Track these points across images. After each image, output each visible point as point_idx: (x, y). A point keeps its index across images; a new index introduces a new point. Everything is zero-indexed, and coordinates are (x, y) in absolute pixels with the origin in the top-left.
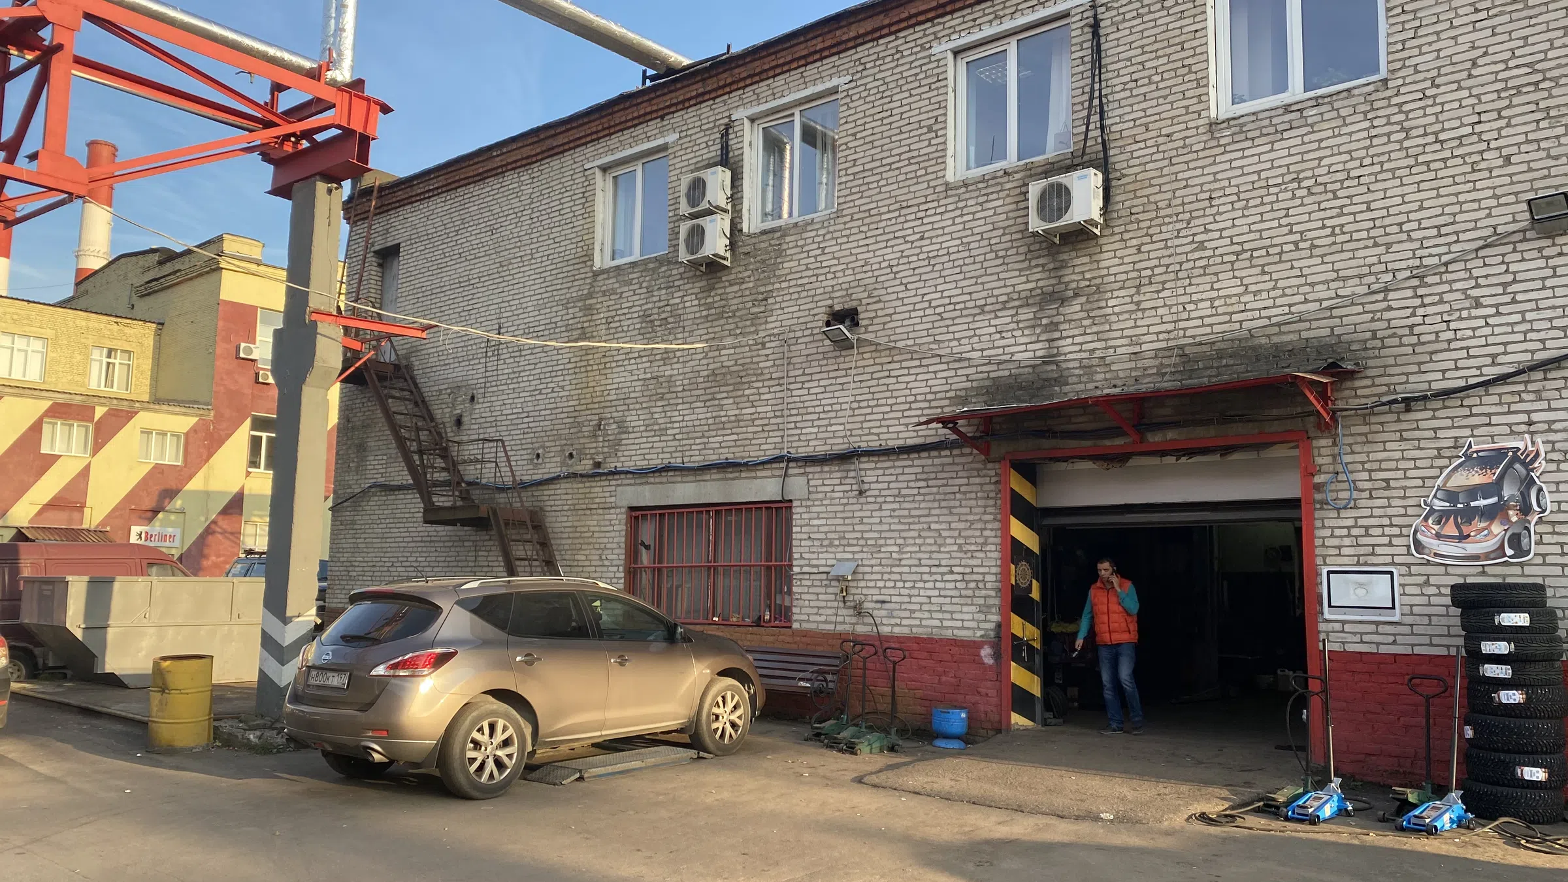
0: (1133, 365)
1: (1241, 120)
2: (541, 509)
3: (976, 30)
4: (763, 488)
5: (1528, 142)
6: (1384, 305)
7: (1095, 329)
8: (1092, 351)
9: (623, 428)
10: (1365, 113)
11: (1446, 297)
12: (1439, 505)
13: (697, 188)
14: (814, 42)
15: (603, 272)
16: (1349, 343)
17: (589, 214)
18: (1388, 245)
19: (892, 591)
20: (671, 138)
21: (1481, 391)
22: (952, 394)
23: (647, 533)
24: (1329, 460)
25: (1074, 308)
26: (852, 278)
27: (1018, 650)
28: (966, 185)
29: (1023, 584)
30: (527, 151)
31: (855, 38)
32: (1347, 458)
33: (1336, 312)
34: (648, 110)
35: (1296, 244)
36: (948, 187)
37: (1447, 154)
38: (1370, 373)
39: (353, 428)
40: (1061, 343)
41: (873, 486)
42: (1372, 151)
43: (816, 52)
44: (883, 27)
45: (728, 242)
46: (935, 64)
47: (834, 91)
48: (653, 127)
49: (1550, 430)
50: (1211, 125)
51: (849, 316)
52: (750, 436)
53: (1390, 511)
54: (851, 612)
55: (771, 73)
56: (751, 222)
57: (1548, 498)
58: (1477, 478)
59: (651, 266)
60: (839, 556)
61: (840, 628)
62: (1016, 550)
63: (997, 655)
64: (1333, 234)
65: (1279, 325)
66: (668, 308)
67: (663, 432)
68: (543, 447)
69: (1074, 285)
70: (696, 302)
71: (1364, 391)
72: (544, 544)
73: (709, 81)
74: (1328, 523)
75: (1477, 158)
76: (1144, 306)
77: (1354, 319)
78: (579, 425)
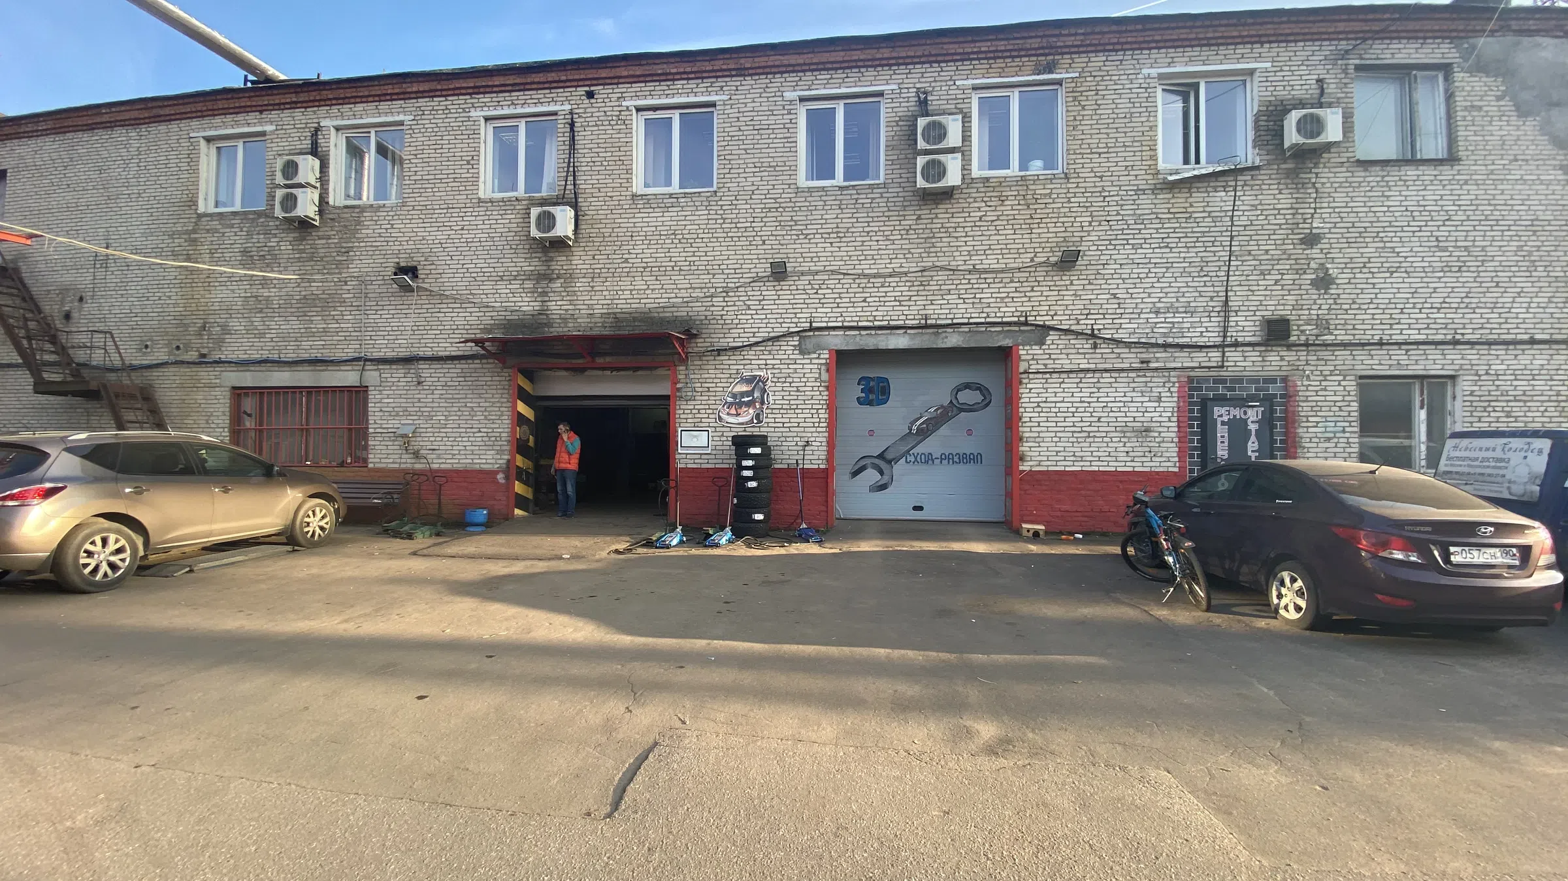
0: (589, 320)
1: (649, 197)
2: (151, 386)
3: (500, 108)
4: (348, 377)
5: (772, 235)
6: (710, 304)
7: (568, 298)
8: (567, 310)
9: (226, 330)
10: (706, 206)
11: (737, 303)
12: (730, 400)
13: (291, 169)
14: (386, 87)
15: (205, 215)
16: (695, 320)
17: (194, 171)
18: (714, 275)
19: (441, 443)
20: (269, 128)
21: (748, 348)
22: (482, 327)
23: (249, 404)
24: (684, 376)
25: (557, 285)
26: (414, 247)
27: (521, 475)
28: (492, 202)
29: (524, 438)
31: (416, 92)
32: (692, 376)
33: (690, 305)
34: (249, 104)
35: (673, 267)
36: (480, 200)
37: (740, 234)
38: (704, 336)
40: (549, 304)
41: (428, 379)
42: (709, 226)
43: (387, 94)
44: (437, 90)
45: (317, 209)
46: (472, 123)
47: (401, 123)
48: (252, 117)
49: (773, 368)
50: (633, 196)
51: (412, 271)
52: (335, 343)
53: (709, 402)
54: (411, 456)
55: (353, 100)
56: (336, 198)
57: (771, 398)
58: (744, 388)
59: (251, 216)
60: (403, 422)
61: (403, 466)
62: (520, 419)
63: (507, 478)
64: (690, 265)
65: (664, 307)
66: (266, 249)
67: (262, 335)
68: (152, 340)
69: (557, 272)
70: (291, 247)
71: (701, 344)
72: (153, 411)
73: (302, 95)
74: (682, 407)
75: (752, 239)
76: (596, 289)
77: (698, 309)
78: (186, 326)
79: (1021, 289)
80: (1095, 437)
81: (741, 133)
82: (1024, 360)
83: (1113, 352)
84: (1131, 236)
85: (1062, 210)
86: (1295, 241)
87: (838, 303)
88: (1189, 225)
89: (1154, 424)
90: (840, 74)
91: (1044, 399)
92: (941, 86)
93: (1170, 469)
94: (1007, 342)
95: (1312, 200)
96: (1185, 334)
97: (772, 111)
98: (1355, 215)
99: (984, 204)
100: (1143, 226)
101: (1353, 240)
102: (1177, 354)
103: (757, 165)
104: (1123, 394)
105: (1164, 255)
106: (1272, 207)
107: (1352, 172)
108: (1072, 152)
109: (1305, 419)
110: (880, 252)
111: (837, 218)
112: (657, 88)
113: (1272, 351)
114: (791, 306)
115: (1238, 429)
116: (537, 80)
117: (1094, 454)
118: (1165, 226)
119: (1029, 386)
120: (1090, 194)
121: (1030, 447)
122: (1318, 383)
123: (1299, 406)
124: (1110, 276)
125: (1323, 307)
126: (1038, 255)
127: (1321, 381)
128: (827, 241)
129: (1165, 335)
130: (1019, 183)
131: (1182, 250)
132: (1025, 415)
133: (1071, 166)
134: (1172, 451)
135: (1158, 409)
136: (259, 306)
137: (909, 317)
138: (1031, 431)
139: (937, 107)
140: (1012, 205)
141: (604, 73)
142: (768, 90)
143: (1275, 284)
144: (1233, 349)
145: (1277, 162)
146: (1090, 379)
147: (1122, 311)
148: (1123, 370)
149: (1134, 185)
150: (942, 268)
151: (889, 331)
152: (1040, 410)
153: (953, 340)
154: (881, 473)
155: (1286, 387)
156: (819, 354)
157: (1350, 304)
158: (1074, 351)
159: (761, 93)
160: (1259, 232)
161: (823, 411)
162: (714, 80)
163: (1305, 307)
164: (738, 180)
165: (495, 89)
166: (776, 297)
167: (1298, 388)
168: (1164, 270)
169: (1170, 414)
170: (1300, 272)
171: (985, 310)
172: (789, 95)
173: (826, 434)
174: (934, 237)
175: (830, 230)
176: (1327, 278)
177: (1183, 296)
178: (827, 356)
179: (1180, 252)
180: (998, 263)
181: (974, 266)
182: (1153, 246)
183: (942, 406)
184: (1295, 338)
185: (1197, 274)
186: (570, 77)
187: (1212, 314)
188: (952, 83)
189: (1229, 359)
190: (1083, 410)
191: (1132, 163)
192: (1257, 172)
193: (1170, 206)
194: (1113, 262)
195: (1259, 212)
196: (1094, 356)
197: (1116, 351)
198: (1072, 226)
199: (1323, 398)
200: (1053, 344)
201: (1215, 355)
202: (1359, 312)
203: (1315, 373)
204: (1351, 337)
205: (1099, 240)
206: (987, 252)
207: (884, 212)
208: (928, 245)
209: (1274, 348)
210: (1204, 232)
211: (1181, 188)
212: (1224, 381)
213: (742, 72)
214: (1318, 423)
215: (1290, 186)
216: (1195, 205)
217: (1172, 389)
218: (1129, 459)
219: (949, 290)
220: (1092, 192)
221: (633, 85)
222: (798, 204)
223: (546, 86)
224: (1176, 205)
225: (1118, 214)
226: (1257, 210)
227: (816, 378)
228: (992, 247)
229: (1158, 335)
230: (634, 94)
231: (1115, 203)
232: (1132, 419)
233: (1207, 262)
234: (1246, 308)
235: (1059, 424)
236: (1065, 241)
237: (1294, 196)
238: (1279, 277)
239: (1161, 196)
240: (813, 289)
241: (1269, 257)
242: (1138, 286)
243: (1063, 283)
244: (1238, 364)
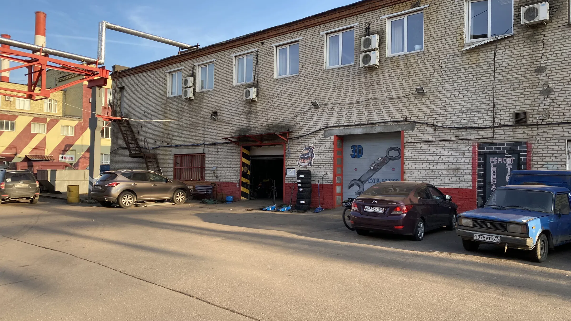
0: (261, 128)
1: (279, 80)
2: (156, 154)
3: (238, 53)
4: (199, 150)
5: (316, 90)
6: (296, 119)
7: (256, 120)
8: (255, 124)
9: (173, 135)
10: (296, 81)
11: (304, 118)
12: (302, 156)
13: (186, 81)
14: (209, 50)
15: (169, 98)
16: (291, 126)
17: (166, 84)
18: (297, 108)
19: (223, 173)
20: (182, 68)
21: (308, 136)
22: (233, 132)
23: (178, 160)
24: (288, 148)
25: (253, 115)
26: (216, 105)
27: (243, 184)
28: (236, 87)
29: (245, 171)
30: (152, 67)
31: (217, 50)
32: (290, 148)
33: (290, 120)
35: (285, 106)
36: (233, 87)
37: (305, 91)
38: (294, 132)
39: (115, 133)
40: (251, 122)
41: (220, 151)
42: (296, 89)
43: (209, 52)
44: (222, 49)
45: (193, 94)
46: (231, 59)
47: (213, 61)
48: (179, 64)
49: (316, 144)
50: (274, 80)
51: (215, 113)
52: (198, 139)
53: (296, 157)
54: (215, 177)
55: (201, 56)
56: (198, 89)
57: (315, 155)
58: (306, 152)
59: (178, 98)
60: (214, 166)
61: (213, 181)
62: (243, 164)
63: (239, 186)
65: (282, 121)
66: (182, 108)
67: (181, 137)
68: (157, 139)
69: (253, 111)
70: (187, 107)
71: (293, 135)
72: (157, 162)
73: (189, 56)
74: (287, 159)
75: (309, 92)
76: (263, 116)
77: (292, 121)
78: (164, 134)
79: (405, 106)
80: (435, 172)
81: (306, 51)
82: (406, 137)
83: (443, 132)
84: (451, 77)
85: (422, 68)
86: (532, 71)
87: (337, 116)
88: (478, 69)
89: (461, 166)
90: (339, 22)
91: (414, 155)
92: (374, 20)
93: (469, 188)
94: (399, 129)
95: (541, 49)
96: (476, 122)
97: (316, 41)
98: (566, 54)
99: (390, 69)
100: (456, 72)
101: (565, 67)
102: (472, 132)
103: (311, 63)
104: (447, 152)
105: (467, 85)
106: (519, 55)
107: (565, 31)
108: (426, 41)
109: (536, 163)
110: (352, 94)
111: (337, 81)
112: (281, 38)
113: (519, 128)
114: (321, 118)
115: (501, 168)
116: (247, 41)
117: (435, 180)
118: (467, 71)
119: (408, 149)
120: (434, 60)
121: (408, 176)
122: (544, 144)
123: (533, 156)
124: (442, 97)
125: (546, 104)
126: (412, 90)
127: (545, 143)
128: (334, 91)
129: (466, 123)
130: (405, 58)
131: (475, 81)
132: (406, 162)
133: (426, 48)
134: (469, 178)
135: (463, 159)
136: (180, 127)
137: (362, 120)
138: (409, 169)
139: (373, 30)
140: (401, 68)
141: (265, 35)
142: (315, 33)
143: (521, 94)
144: (499, 128)
145: (523, 32)
146: (433, 145)
147: (447, 113)
148: (447, 141)
149: (453, 53)
150: (375, 99)
151: (355, 127)
152: (412, 159)
153: (378, 129)
154: (360, 187)
155: (527, 146)
156: (331, 137)
157: (562, 102)
158: (426, 132)
159: (313, 34)
160: (513, 69)
161: (332, 161)
162: (298, 32)
163: (536, 105)
164: (305, 70)
165: (237, 46)
166: (316, 115)
167: (533, 147)
168: (466, 92)
169: (468, 161)
170: (534, 87)
171: (391, 116)
172: (322, 33)
173: (333, 170)
174: (371, 86)
175: (335, 86)
176: (549, 89)
177: (475, 104)
178: (333, 138)
179: (473, 83)
180: (396, 94)
181: (387, 96)
182: (461, 81)
183: (383, 158)
184: (531, 121)
185: (481, 93)
186: (256, 39)
187: (488, 112)
188: (379, 18)
189: (497, 133)
190: (430, 159)
191: (452, 43)
192: (512, 39)
193: (469, 61)
194: (443, 90)
195: (513, 59)
196: (435, 134)
197: (444, 131)
198: (426, 75)
199: (546, 152)
200: (418, 129)
201: (490, 132)
202: (567, 106)
203: (542, 139)
204: (563, 120)
205: (437, 80)
206: (392, 90)
207: (353, 77)
208: (369, 89)
209: (520, 127)
210: (485, 72)
211: (474, 52)
212: (495, 145)
213: (306, 27)
214: (543, 165)
215: (529, 43)
216: (481, 59)
217: (470, 149)
218: (450, 182)
219: (377, 108)
220: (435, 59)
221: (275, 38)
222: (324, 77)
223: (250, 42)
224: (472, 60)
225: (446, 67)
226: (511, 58)
227: (330, 147)
228: (394, 88)
229: (463, 123)
230: (274, 41)
231: (444, 63)
232: (451, 164)
233: (487, 86)
234: (505, 108)
235: (420, 166)
236: (423, 82)
237: (531, 48)
238: (523, 91)
239: (465, 57)
240: (329, 111)
241: (518, 81)
242: (454, 100)
243: (422, 101)
244: (501, 136)
